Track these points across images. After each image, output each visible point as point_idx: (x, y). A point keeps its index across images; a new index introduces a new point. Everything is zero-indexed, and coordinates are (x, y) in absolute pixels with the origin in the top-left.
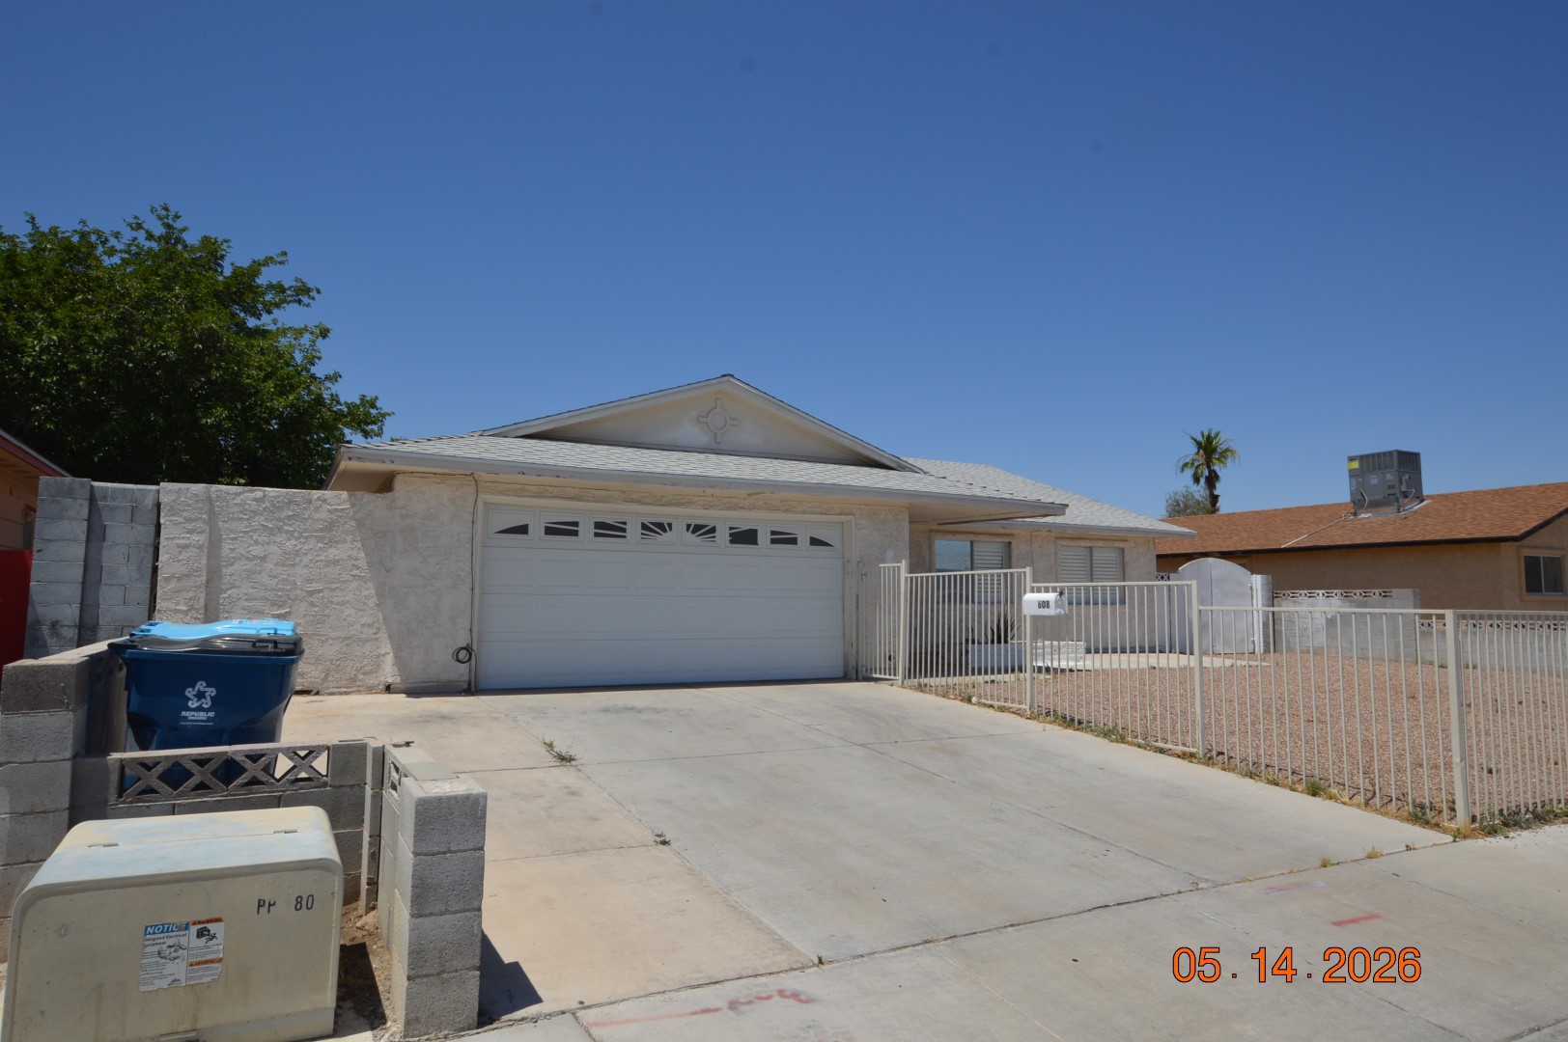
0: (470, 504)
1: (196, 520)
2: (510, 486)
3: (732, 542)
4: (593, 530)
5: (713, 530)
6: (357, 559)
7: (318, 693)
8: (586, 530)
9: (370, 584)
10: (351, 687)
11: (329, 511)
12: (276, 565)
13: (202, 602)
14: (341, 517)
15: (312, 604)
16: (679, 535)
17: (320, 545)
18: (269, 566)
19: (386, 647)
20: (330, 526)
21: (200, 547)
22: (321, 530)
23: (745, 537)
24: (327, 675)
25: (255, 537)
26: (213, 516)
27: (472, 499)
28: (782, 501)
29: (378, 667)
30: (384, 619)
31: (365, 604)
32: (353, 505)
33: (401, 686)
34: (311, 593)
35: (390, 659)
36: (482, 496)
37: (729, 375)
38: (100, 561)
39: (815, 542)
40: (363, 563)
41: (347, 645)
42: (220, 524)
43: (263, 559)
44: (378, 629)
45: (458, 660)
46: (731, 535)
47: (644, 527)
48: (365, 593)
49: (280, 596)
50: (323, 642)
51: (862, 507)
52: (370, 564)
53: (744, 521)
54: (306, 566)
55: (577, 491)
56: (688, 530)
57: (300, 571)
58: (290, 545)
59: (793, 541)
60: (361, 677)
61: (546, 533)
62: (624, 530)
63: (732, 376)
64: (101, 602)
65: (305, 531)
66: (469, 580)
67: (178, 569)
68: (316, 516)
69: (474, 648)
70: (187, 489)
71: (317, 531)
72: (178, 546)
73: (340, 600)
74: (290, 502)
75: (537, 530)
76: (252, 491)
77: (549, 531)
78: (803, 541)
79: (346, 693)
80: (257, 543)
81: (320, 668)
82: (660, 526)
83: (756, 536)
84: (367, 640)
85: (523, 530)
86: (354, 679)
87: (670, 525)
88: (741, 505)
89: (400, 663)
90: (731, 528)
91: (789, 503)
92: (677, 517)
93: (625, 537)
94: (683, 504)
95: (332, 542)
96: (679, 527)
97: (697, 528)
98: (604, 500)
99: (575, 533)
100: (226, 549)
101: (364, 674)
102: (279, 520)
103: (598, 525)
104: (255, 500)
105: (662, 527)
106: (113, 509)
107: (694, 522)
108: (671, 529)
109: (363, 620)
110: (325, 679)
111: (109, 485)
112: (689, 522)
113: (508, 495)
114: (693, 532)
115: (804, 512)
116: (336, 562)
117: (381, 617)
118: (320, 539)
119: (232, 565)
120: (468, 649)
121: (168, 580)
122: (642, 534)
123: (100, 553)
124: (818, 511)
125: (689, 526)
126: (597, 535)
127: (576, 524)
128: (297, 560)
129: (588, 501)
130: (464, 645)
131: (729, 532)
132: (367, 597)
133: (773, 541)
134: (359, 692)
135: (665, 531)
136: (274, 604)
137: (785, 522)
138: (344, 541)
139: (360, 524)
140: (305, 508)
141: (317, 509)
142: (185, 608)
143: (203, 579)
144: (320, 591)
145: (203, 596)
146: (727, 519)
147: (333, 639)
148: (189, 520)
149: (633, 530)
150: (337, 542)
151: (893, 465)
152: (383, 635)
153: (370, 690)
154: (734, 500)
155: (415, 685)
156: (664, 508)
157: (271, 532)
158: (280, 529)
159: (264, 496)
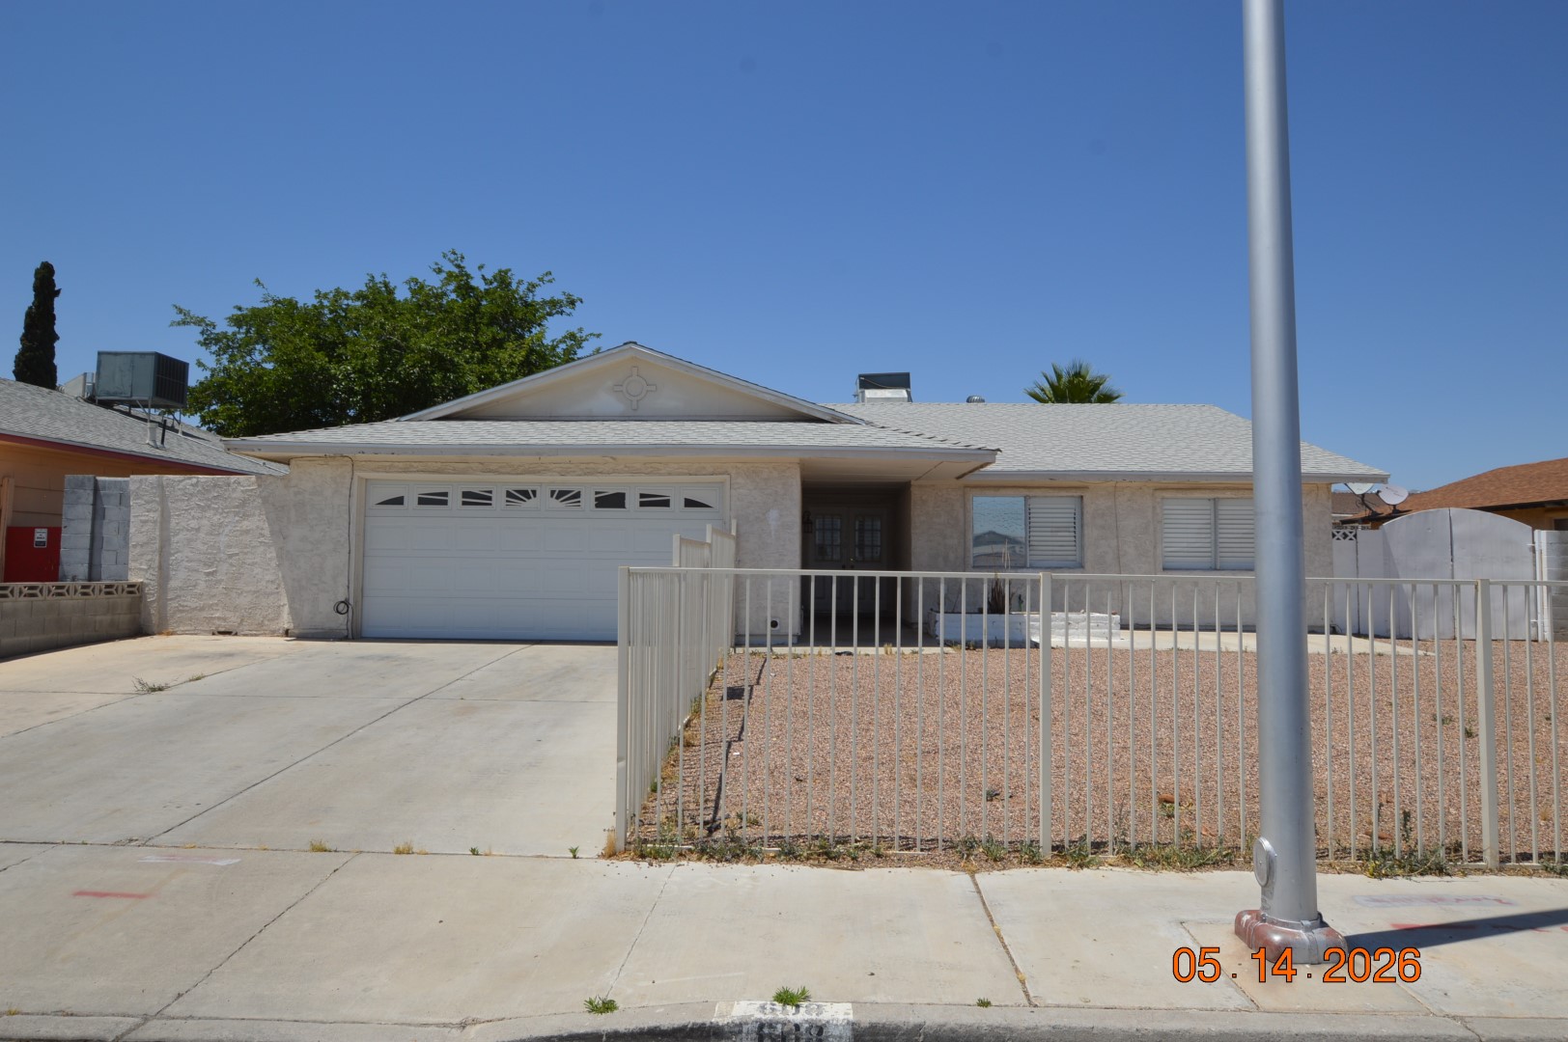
0: (348, 480)
1: (152, 502)
2: (380, 464)
3: (597, 506)
4: (461, 499)
5: (578, 495)
6: (262, 529)
7: (236, 634)
8: (455, 499)
9: (272, 549)
10: (259, 630)
11: (242, 491)
12: (206, 534)
13: (157, 562)
14: (251, 496)
15: (231, 565)
16: (544, 501)
17: (237, 518)
18: (202, 535)
19: (284, 600)
20: (244, 503)
21: (155, 522)
22: (237, 507)
23: (612, 501)
24: (242, 620)
25: (193, 513)
26: (164, 501)
27: (349, 476)
28: (645, 464)
29: (278, 616)
30: (283, 577)
31: (269, 564)
32: (259, 486)
33: (296, 631)
34: (230, 556)
35: (286, 609)
36: (357, 474)
37: (631, 342)
38: (101, 533)
39: (690, 503)
40: (267, 532)
41: (256, 597)
42: (170, 504)
43: (198, 530)
44: (279, 585)
45: (338, 612)
46: (597, 499)
47: (509, 494)
48: (269, 556)
49: (209, 559)
50: (239, 594)
51: (739, 465)
52: (272, 533)
53: (610, 485)
54: (227, 535)
55: (439, 465)
56: (552, 496)
57: (223, 539)
58: (216, 518)
59: (666, 503)
60: (266, 623)
61: (419, 503)
62: (490, 498)
63: (635, 343)
64: (103, 562)
65: (226, 507)
66: (347, 545)
67: (141, 538)
68: (234, 496)
69: (351, 602)
70: (146, 479)
71: (234, 507)
72: (142, 521)
73: (249, 561)
74: (215, 486)
75: (411, 501)
76: (190, 479)
77: (422, 501)
78: (677, 503)
79: (256, 635)
80: (193, 518)
81: (237, 614)
82: (525, 493)
83: (624, 499)
84: (272, 594)
85: (399, 501)
86: (261, 625)
87: (534, 492)
88: (600, 470)
89: (294, 613)
90: (597, 493)
91: (652, 465)
92: (540, 484)
93: (490, 504)
94: (539, 472)
95: (246, 516)
96: (544, 494)
97: (561, 494)
98: (463, 472)
99: (445, 503)
100: (173, 522)
101: (268, 620)
102: (208, 500)
103: (466, 494)
104: (192, 485)
105: (526, 494)
106: (108, 496)
107: (558, 489)
108: (535, 496)
109: (267, 578)
110: (241, 624)
111: (107, 479)
112: (554, 488)
113: (378, 472)
114: (557, 498)
115: (670, 474)
116: (247, 532)
117: (280, 575)
118: (236, 514)
119: (177, 534)
120: (346, 603)
121: (135, 546)
122: (507, 501)
123: (101, 527)
124: (686, 471)
125: (553, 492)
126: (464, 503)
127: (445, 494)
128: (221, 531)
129: (449, 473)
130: (343, 600)
131: (594, 496)
132: (270, 559)
133: (642, 504)
134: (265, 634)
135: (529, 498)
136: (205, 565)
137: (655, 485)
138: (254, 515)
139: (265, 501)
140: (225, 490)
141: (234, 490)
142: (145, 567)
143: (157, 545)
144: (237, 554)
145: (157, 558)
146: (591, 485)
147: (246, 592)
148: (147, 502)
149: (499, 498)
150: (248, 516)
151: (827, 418)
152: (282, 590)
153: (273, 633)
154: (592, 465)
155: (306, 631)
156: (521, 476)
157: (203, 509)
158: (209, 507)
159: (198, 482)
